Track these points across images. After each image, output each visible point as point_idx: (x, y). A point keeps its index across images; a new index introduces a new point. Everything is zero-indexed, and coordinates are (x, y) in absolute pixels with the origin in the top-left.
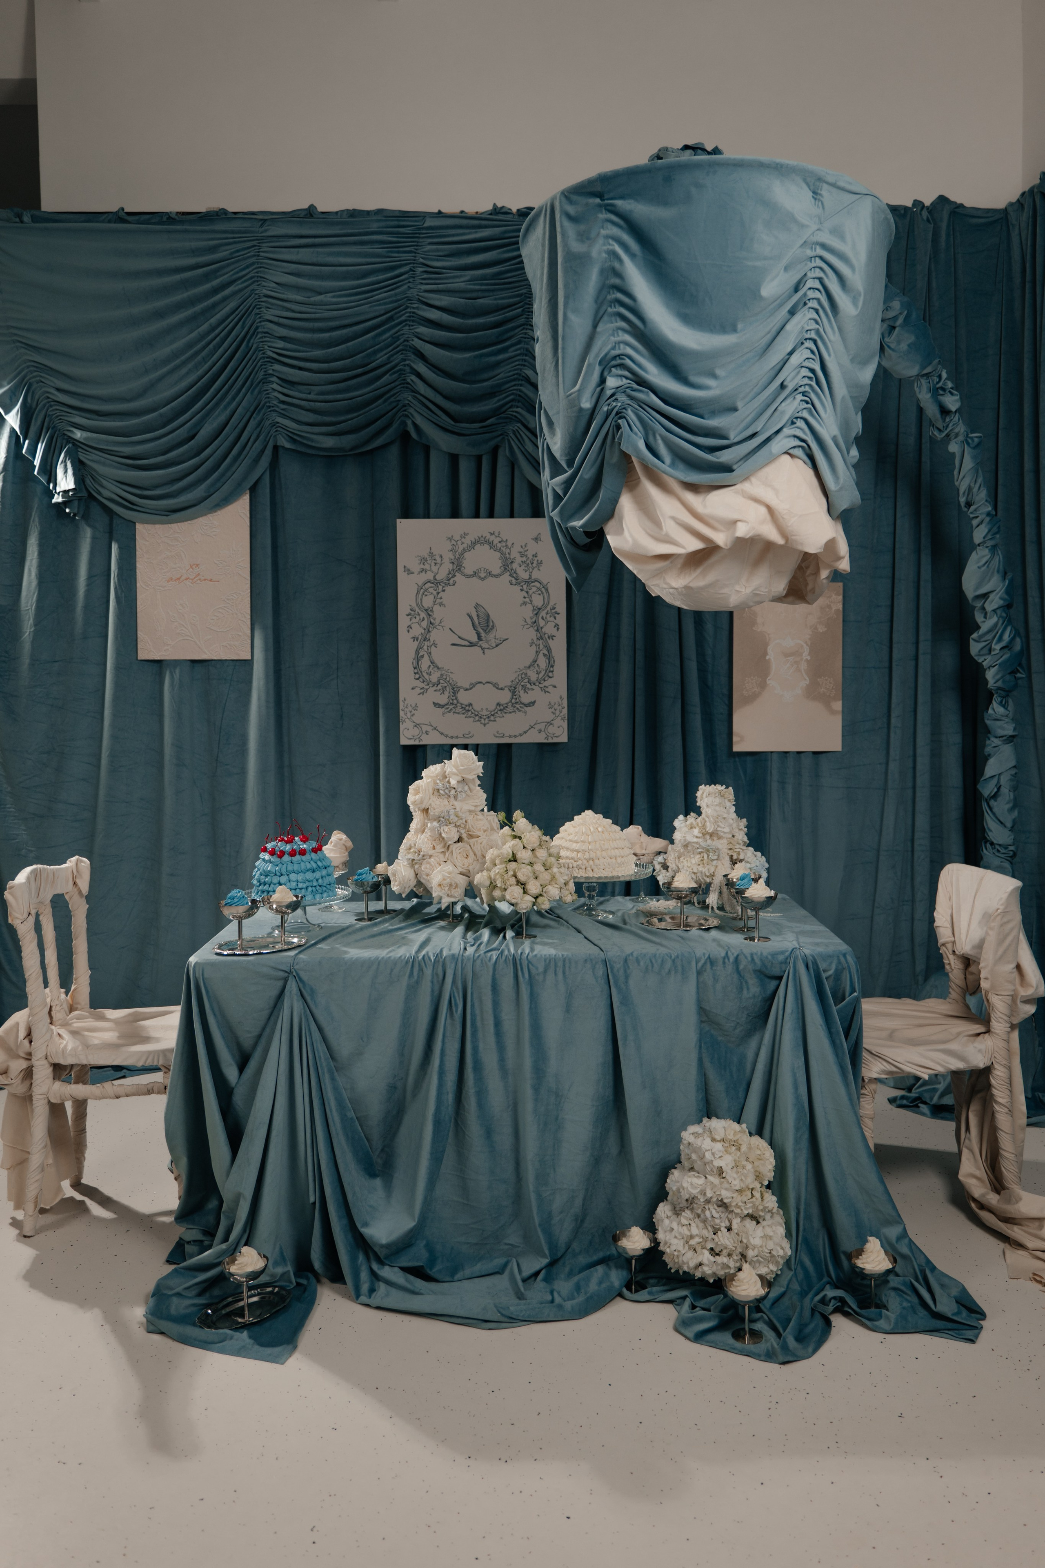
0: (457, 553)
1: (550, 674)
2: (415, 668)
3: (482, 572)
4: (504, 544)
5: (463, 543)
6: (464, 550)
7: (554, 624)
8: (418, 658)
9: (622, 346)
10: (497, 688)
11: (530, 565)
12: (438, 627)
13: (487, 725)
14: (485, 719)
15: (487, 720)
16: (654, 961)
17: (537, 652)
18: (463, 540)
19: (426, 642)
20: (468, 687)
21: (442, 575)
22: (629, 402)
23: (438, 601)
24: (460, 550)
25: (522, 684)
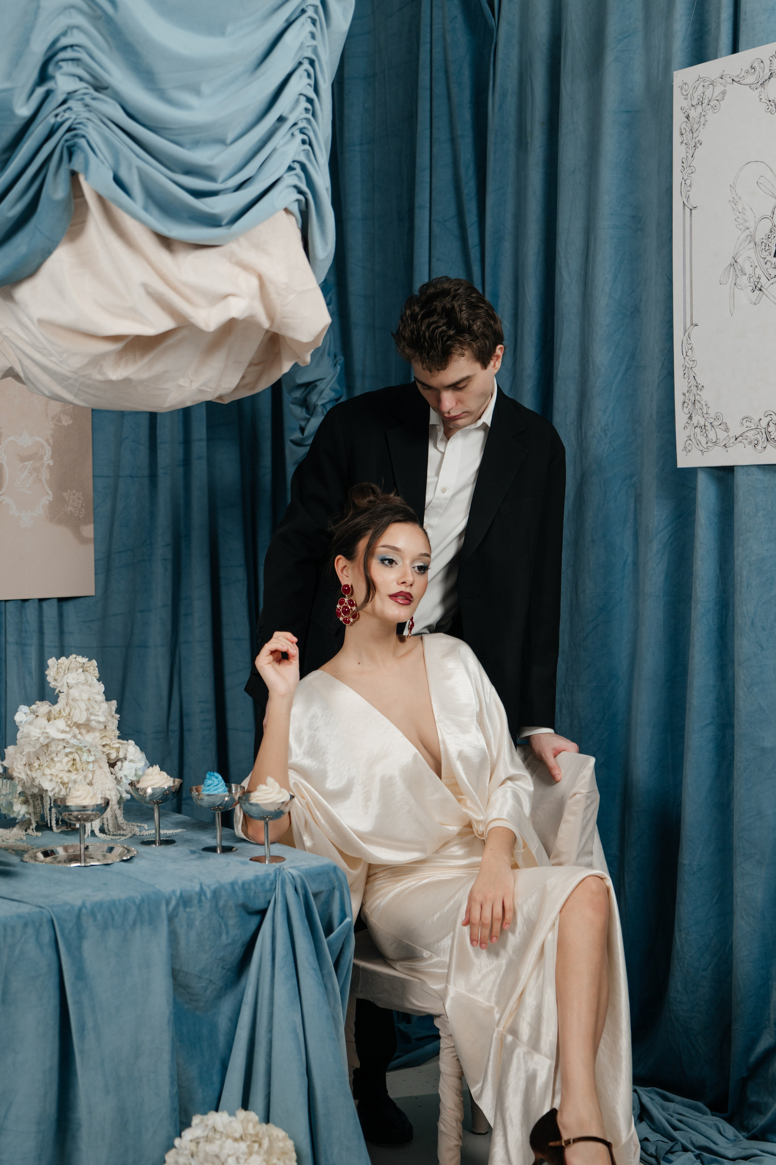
9: (75, 32)
16: (114, 911)
22: (87, 115)
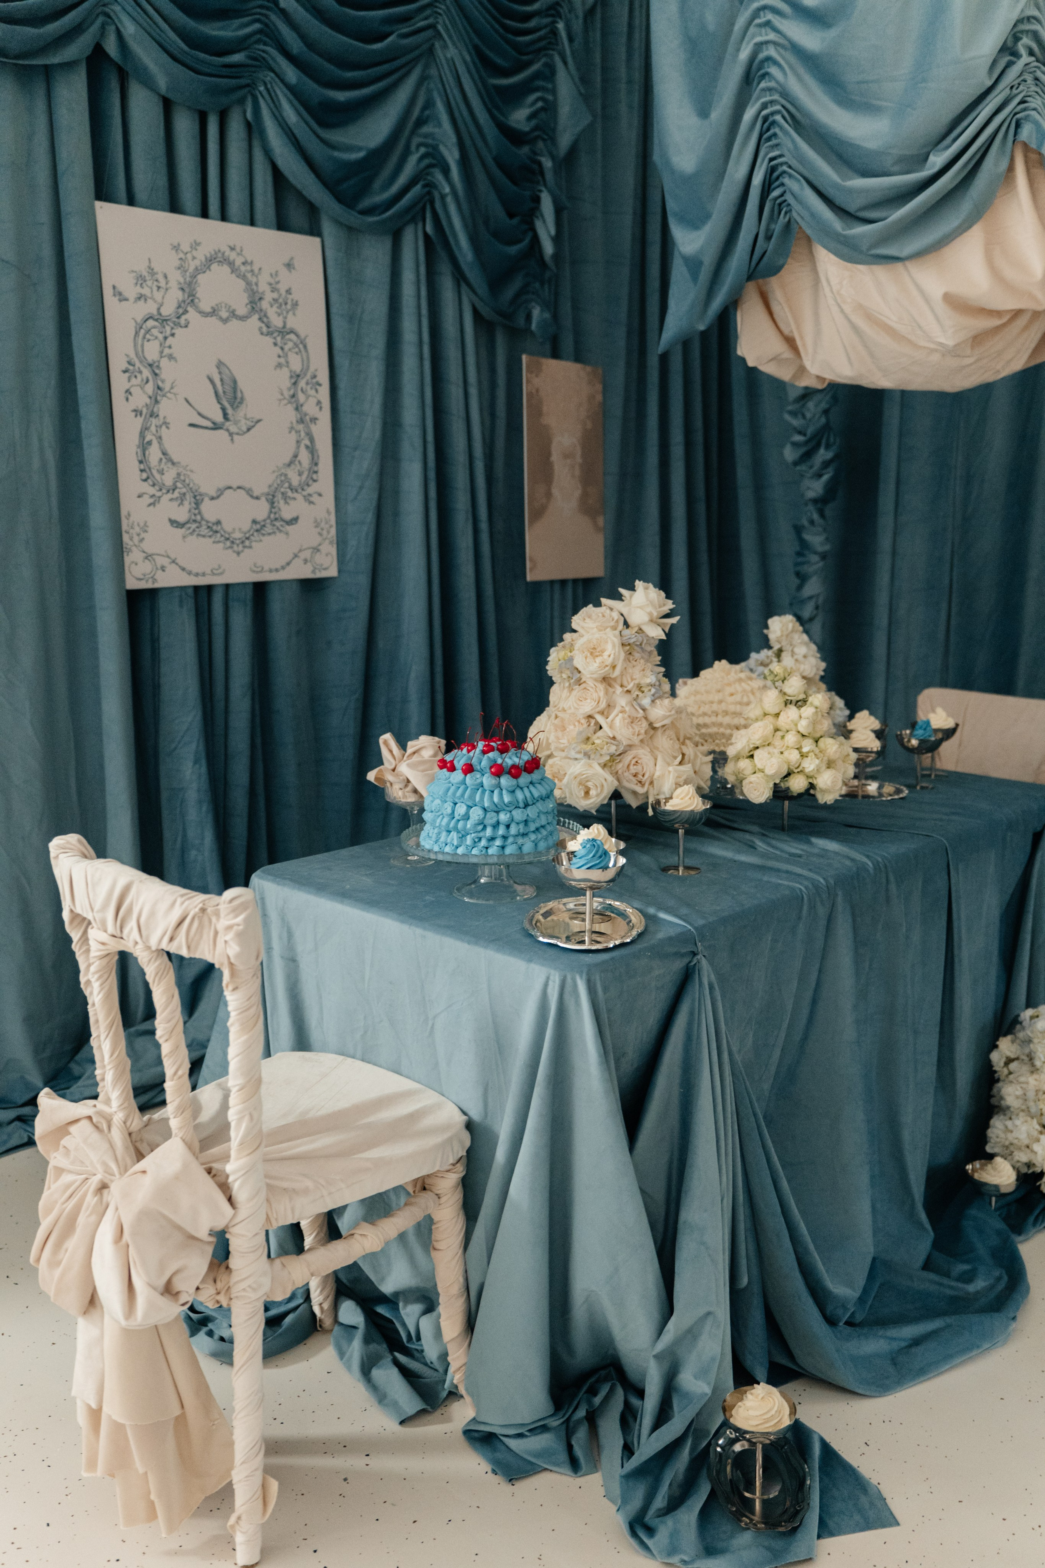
0: (188, 274)
1: (315, 477)
2: (141, 462)
3: (223, 309)
4: (249, 268)
5: (194, 258)
6: (198, 271)
7: (315, 401)
8: (144, 446)
10: (252, 496)
11: (284, 306)
12: (168, 395)
13: (242, 555)
14: (238, 545)
15: (241, 546)
17: (298, 442)
18: (194, 253)
19: (154, 421)
20: (215, 495)
21: (168, 310)
23: (167, 351)
24: (191, 269)
25: (282, 490)
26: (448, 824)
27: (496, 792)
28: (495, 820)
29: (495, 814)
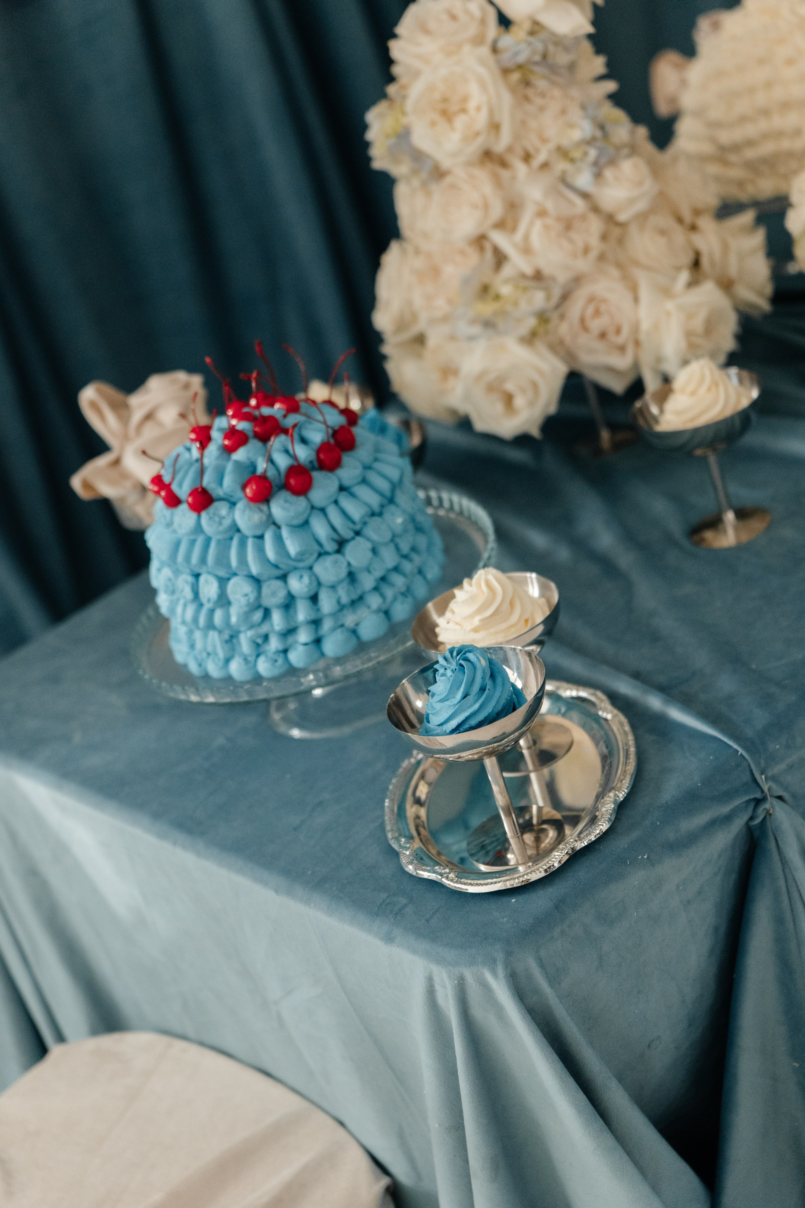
26: (195, 620)
27: (268, 537)
28: (281, 595)
29: (279, 583)
